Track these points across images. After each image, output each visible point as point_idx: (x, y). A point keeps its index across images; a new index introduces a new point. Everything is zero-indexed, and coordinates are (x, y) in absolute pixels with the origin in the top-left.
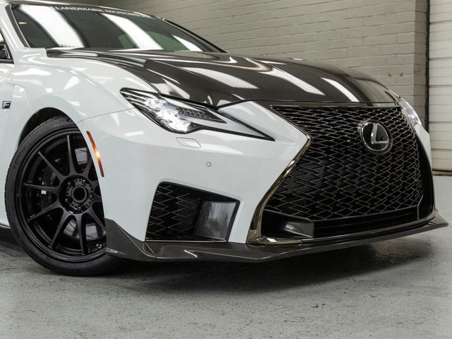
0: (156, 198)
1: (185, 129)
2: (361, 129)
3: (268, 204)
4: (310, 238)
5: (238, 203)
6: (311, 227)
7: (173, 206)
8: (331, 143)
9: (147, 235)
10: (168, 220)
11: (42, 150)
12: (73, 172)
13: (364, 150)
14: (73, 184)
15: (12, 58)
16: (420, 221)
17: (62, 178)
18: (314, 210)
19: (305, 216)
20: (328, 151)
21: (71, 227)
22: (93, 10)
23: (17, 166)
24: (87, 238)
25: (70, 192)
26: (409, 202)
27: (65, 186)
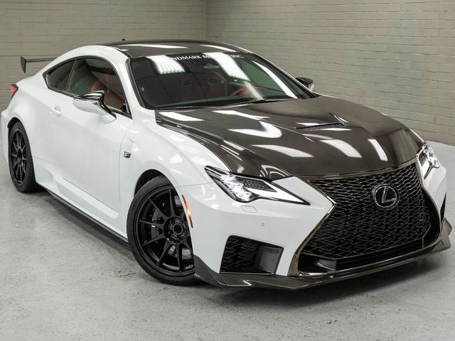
0: (227, 245)
1: (248, 200)
2: (374, 192)
3: (304, 249)
4: (334, 271)
5: (283, 249)
6: (334, 263)
7: (238, 249)
8: (350, 207)
9: (221, 269)
10: (236, 259)
11: (152, 198)
12: (173, 215)
13: (375, 208)
14: (173, 222)
15: (130, 114)
16: (424, 248)
17: (166, 218)
18: (337, 251)
19: (330, 256)
20: (347, 213)
21: (172, 249)
22: (194, 57)
23: (135, 208)
24: (183, 257)
25: (172, 227)
26: (415, 236)
27: (168, 223)
